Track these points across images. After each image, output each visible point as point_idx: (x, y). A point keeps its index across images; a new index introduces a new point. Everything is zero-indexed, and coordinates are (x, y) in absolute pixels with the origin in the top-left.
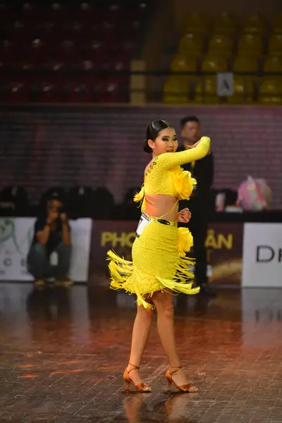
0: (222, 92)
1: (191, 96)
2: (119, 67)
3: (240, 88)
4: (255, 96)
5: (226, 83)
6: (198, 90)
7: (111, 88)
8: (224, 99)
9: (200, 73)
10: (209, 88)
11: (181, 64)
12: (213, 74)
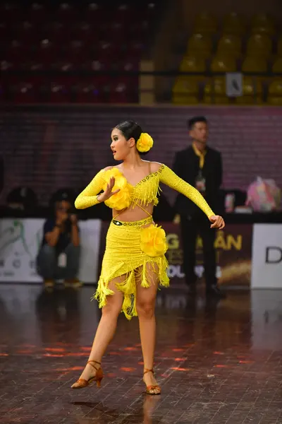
0: (231, 92)
1: (200, 96)
2: (128, 67)
3: (249, 89)
4: (264, 96)
5: (235, 84)
6: (207, 90)
7: (120, 89)
8: (233, 100)
9: (209, 74)
10: (218, 88)
11: (190, 64)
12: (222, 74)
